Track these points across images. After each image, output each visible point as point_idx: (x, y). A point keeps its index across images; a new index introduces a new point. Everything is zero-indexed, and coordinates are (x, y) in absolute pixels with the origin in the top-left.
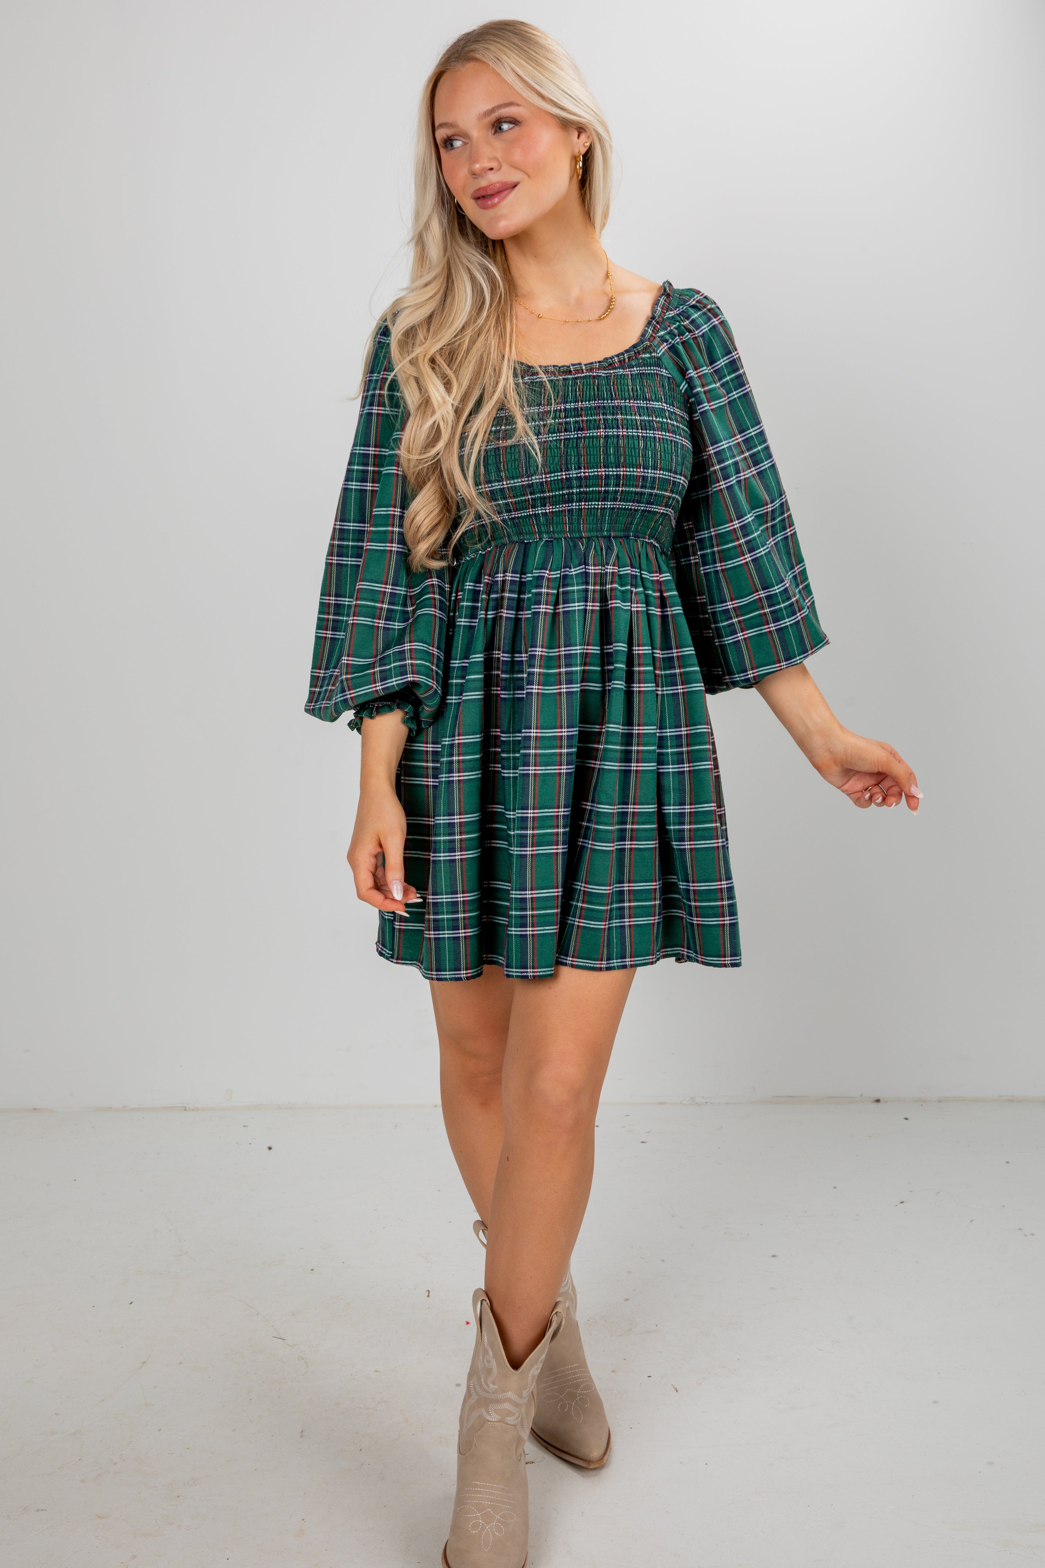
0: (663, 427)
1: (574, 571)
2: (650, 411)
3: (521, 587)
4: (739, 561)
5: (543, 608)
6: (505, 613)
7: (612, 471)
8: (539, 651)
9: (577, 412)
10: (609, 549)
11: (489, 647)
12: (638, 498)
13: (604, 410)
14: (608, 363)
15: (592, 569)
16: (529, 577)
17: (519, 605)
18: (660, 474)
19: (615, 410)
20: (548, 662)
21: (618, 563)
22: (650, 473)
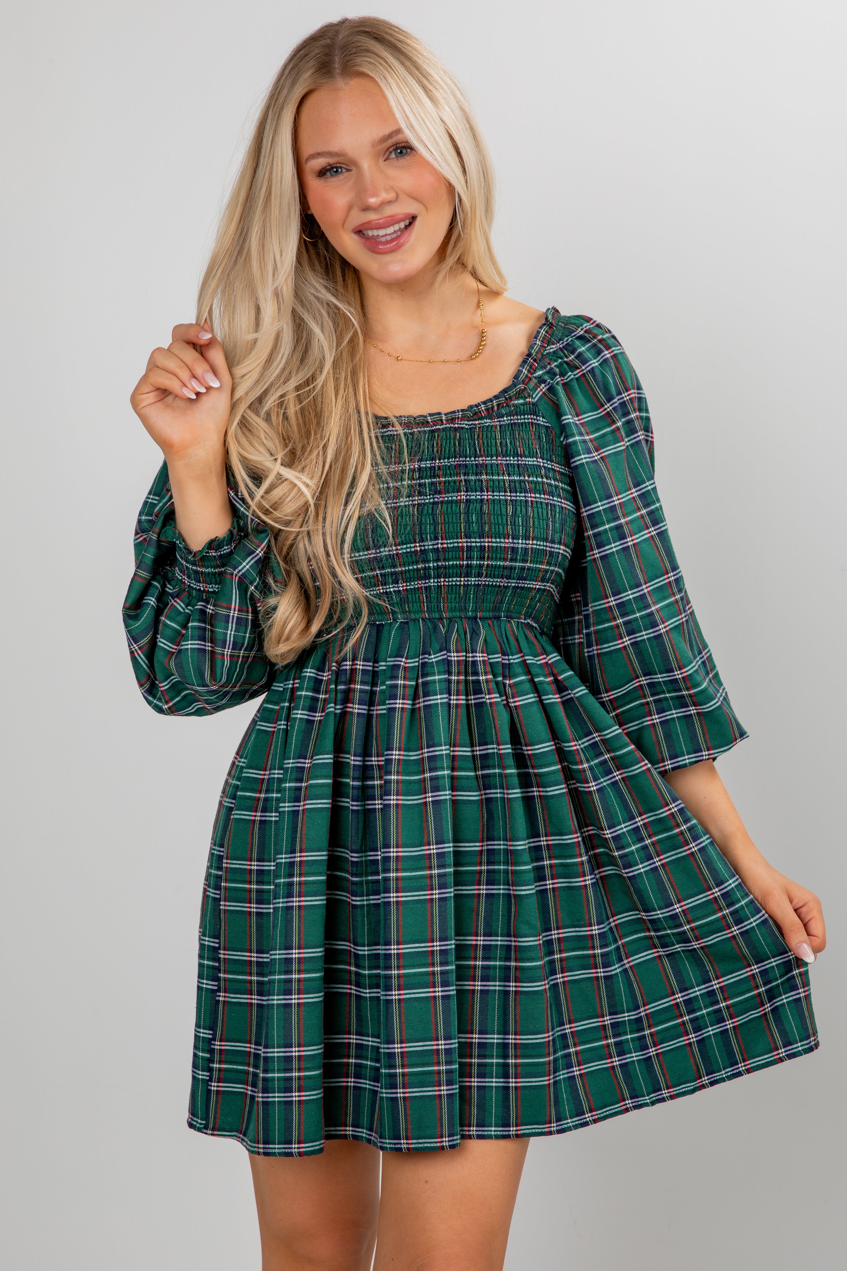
0: (537, 488)
1: (434, 658)
2: (521, 469)
3: (374, 677)
4: (616, 645)
5: (399, 704)
6: (356, 708)
7: (475, 542)
8: (395, 755)
9: (433, 472)
10: (475, 633)
11: (339, 747)
12: (507, 573)
13: (465, 469)
14: (473, 413)
15: (454, 657)
16: (382, 666)
17: (371, 700)
18: (532, 544)
19: (479, 469)
20: (405, 766)
21: (487, 650)
22: (520, 544)
